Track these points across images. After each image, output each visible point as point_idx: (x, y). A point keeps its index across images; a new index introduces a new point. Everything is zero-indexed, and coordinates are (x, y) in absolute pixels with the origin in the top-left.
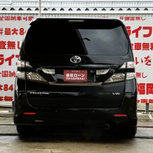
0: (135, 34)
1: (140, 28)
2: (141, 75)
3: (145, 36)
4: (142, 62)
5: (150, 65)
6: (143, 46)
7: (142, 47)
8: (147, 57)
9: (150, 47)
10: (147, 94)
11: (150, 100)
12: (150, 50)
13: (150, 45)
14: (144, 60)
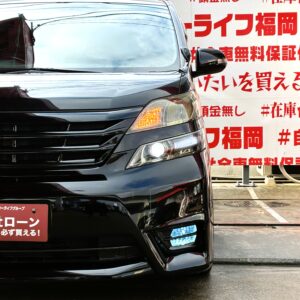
0: (219, 29)
1: (229, 17)
2: (234, 112)
3: (240, 33)
4: (235, 84)
5: (250, 90)
6: (236, 53)
7: (234, 55)
8: (243, 74)
9: (250, 55)
10: (246, 147)
11: (251, 159)
12: (250, 61)
13: (249, 50)
14: (238, 81)
